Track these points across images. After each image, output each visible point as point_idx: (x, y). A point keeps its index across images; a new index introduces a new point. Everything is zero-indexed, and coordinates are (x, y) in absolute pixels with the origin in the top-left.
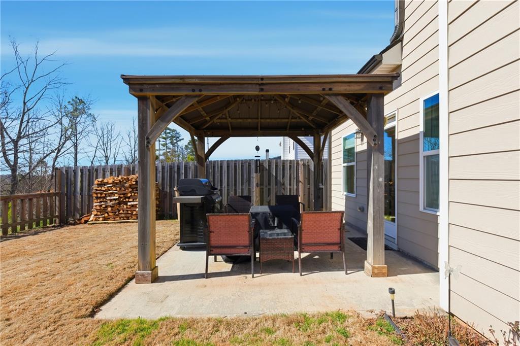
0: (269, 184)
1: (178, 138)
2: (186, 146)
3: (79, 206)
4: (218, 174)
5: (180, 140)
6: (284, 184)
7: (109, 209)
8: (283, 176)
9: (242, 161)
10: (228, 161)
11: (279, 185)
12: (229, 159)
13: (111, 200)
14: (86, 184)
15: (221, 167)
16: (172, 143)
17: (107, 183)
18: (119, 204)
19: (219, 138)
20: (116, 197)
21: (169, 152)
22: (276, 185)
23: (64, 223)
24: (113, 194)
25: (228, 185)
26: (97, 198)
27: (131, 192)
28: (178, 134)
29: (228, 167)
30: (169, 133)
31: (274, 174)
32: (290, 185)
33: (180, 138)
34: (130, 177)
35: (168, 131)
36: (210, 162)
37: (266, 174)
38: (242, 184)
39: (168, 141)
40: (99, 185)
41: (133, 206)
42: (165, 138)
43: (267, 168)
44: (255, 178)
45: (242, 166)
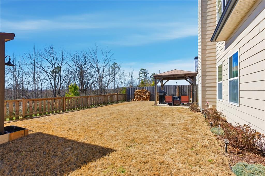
0: (181, 92)
1: (147, 73)
2: (150, 76)
3: (131, 97)
4: (166, 89)
5: (148, 74)
6: (186, 92)
7: (138, 98)
8: (186, 90)
9: (173, 85)
10: (169, 86)
11: (185, 93)
12: (169, 85)
13: (139, 96)
14: (132, 92)
15: (167, 87)
16: (144, 75)
17: (138, 92)
18: (141, 97)
19: (166, 81)
20: (140, 95)
21: (143, 79)
22: (184, 92)
23: (128, 101)
24: (139, 94)
25: (169, 92)
26: (136, 95)
27: (143, 94)
28: (147, 71)
29: (169, 87)
30: (143, 71)
31: (183, 89)
32: (188, 92)
33: (148, 73)
34: (143, 90)
35: (143, 70)
36: (165, 86)
37: (180, 89)
38: (173, 92)
39: (143, 75)
40: (136, 92)
41: (144, 97)
42: (142, 74)
43: (181, 87)
44: (177, 90)
45: (173, 87)
